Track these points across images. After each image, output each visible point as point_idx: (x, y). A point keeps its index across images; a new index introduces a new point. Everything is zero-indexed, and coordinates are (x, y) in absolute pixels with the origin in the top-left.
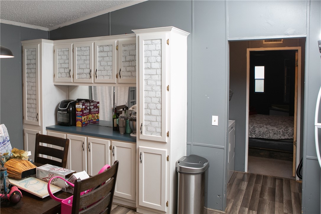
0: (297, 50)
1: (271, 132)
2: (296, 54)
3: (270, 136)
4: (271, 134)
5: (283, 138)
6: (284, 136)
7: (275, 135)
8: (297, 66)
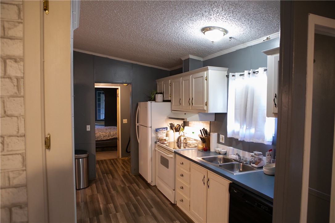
0: (118, 89)
1: (102, 136)
2: (117, 90)
3: (101, 139)
4: (102, 137)
5: (108, 138)
6: (109, 137)
7: (105, 137)
8: (118, 97)
